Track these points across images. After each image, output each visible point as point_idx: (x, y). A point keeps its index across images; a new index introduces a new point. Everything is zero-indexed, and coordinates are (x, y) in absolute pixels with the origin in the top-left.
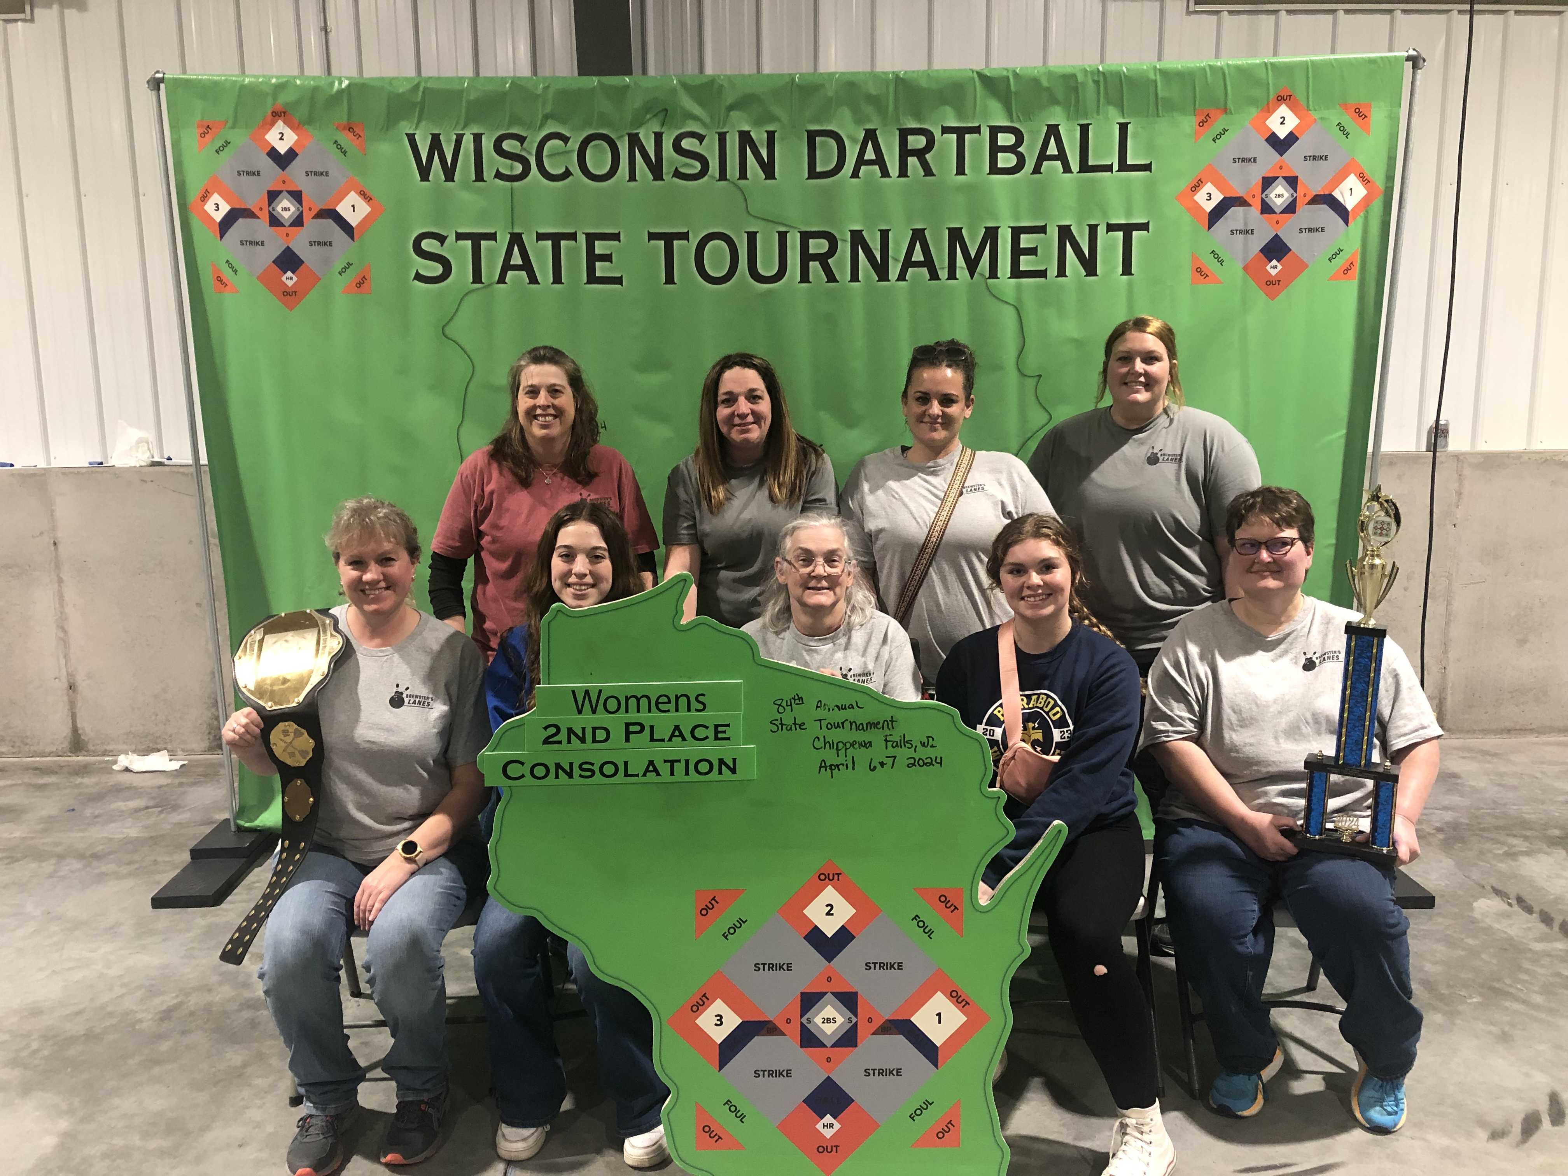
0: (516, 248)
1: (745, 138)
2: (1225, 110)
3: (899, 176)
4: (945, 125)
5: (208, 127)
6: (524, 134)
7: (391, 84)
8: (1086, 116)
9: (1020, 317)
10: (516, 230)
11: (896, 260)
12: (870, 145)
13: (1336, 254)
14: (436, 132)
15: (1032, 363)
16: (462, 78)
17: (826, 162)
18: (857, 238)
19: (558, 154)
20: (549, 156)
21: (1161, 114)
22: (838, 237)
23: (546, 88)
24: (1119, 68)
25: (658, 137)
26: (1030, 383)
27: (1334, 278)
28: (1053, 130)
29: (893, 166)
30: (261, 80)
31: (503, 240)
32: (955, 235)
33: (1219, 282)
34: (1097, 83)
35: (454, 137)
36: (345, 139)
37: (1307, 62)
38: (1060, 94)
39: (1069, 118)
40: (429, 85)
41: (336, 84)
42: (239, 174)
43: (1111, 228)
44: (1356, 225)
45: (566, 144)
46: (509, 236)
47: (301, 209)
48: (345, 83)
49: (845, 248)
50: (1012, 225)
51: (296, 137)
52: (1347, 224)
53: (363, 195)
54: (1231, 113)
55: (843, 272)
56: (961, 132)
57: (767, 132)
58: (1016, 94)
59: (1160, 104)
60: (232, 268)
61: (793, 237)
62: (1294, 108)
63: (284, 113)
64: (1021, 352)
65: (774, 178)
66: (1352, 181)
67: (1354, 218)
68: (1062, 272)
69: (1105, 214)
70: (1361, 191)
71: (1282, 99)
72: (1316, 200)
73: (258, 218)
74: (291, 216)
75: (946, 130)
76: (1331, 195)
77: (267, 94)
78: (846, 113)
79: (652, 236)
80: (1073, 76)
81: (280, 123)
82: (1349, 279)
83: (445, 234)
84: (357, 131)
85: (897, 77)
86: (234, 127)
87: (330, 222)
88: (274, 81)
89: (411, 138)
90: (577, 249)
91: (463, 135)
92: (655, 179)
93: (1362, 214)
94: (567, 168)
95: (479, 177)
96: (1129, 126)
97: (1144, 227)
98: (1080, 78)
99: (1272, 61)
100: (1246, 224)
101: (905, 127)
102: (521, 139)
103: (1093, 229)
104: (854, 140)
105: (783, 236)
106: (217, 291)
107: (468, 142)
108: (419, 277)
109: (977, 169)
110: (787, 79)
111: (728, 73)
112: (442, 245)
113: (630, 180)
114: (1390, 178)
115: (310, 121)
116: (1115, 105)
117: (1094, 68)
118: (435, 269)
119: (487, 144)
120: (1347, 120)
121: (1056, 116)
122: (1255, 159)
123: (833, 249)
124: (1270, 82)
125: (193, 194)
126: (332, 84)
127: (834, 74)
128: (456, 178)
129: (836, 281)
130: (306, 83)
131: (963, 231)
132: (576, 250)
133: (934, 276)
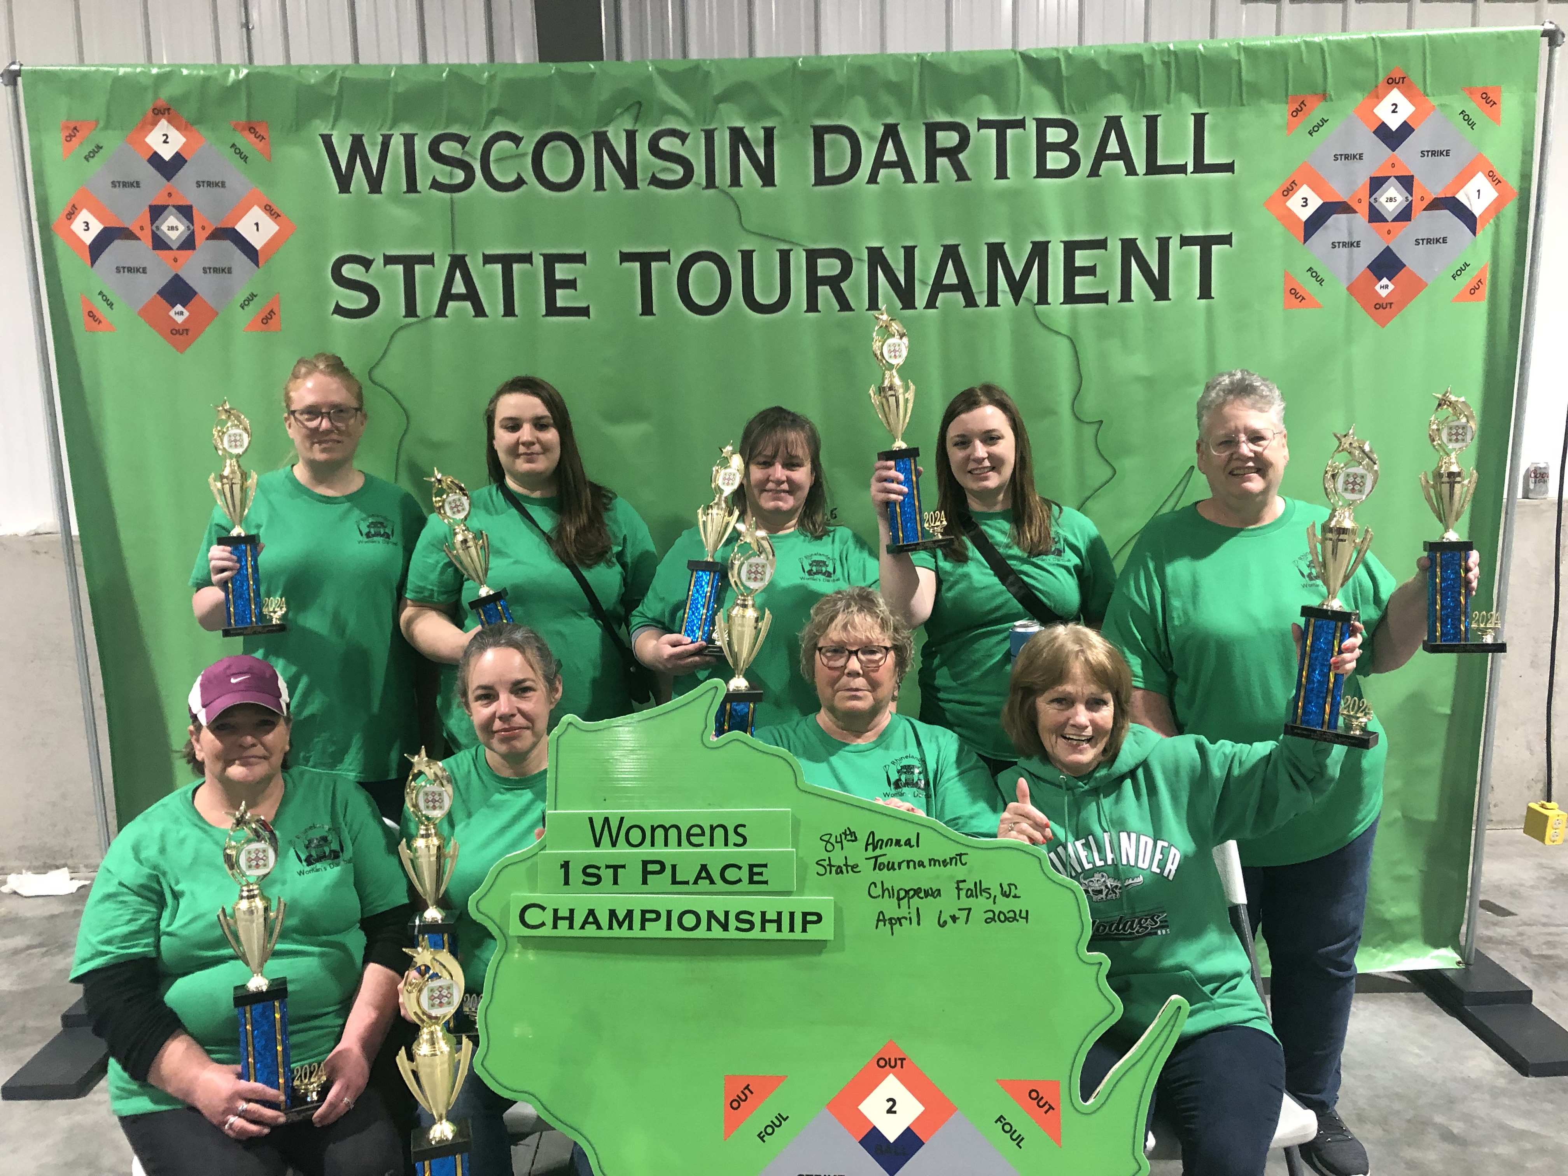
0: (458, 274)
1: (738, 136)
2: (1324, 96)
3: (925, 182)
4: (983, 118)
5: (75, 128)
6: (467, 135)
7: (299, 72)
8: (1153, 105)
9: (1076, 352)
10: (459, 252)
11: (924, 283)
12: (890, 144)
13: (1461, 270)
14: (359, 132)
15: (1091, 405)
16: (388, 66)
17: (836, 164)
18: (876, 257)
19: (511, 157)
20: (498, 160)
21: (1245, 102)
22: (852, 255)
23: (492, 77)
24: (1194, 47)
25: (631, 137)
26: (1089, 431)
27: (1459, 298)
28: (1114, 123)
29: (919, 170)
30: (139, 70)
31: (443, 264)
32: (996, 252)
33: (1317, 305)
34: (1167, 64)
35: (380, 139)
36: (245, 141)
37: (1423, 37)
38: (1121, 77)
39: (1132, 108)
40: (347, 74)
41: (232, 73)
42: (114, 184)
43: (1186, 241)
44: (1485, 233)
45: (517, 147)
46: (449, 259)
47: (192, 227)
48: (244, 72)
49: (861, 270)
50: (1066, 239)
51: (184, 140)
52: (1474, 234)
53: (269, 210)
54: (1331, 100)
55: (859, 297)
56: (1001, 127)
57: (763, 128)
58: (1068, 78)
59: (1244, 88)
60: (107, 300)
61: (798, 256)
62: (1410, 93)
63: (169, 109)
64: (1078, 393)
65: (774, 185)
66: (1480, 181)
67: (1483, 226)
68: (1126, 296)
69: (1178, 225)
70: (1490, 194)
71: (1392, 82)
72: (1437, 204)
73: (138, 239)
74: (179, 237)
75: (983, 124)
76: (1454, 198)
77: (146, 88)
78: (860, 102)
79: (626, 257)
80: (1139, 57)
81: (163, 123)
82: (1479, 300)
83: (371, 258)
84: (260, 131)
85: (922, 60)
86: (106, 127)
87: (228, 245)
88: (155, 71)
89: (327, 140)
90: (534, 275)
91: (390, 136)
92: (627, 188)
93: (1492, 221)
94: (519, 174)
95: (412, 187)
96: (1206, 117)
97: (1226, 240)
98: (1147, 60)
99: (1381, 35)
100: (1350, 234)
101: (931, 121)
102: (463, 141)
103: (1164, 244)
104: (870, 137)
105: (785, 256)
106: (90, 329)
107: (397, 143)
108: (339, 310)
109: (1021, 171)
110: (788, 63)
111: (716, 57)
112: (367, 272)
113: (597, 189)
114: (1526, 177)
115: (200, 119)
116: (1187, 91)
117: (1163, 47)
118: (359, 300)
119: (421, 147)
120: (1473, 108)
121: (1118, 106)
122: (1361, 155)
123: (846, 270)
124: (1380, 61)
125: (57, 210)
126: (229, 72)
127: (845, 57)
128: (383, 188)
129: (850, 309)
130: (195, 72)
131: (1005, 246)
132: (532, 276)
133: (971, 302)
